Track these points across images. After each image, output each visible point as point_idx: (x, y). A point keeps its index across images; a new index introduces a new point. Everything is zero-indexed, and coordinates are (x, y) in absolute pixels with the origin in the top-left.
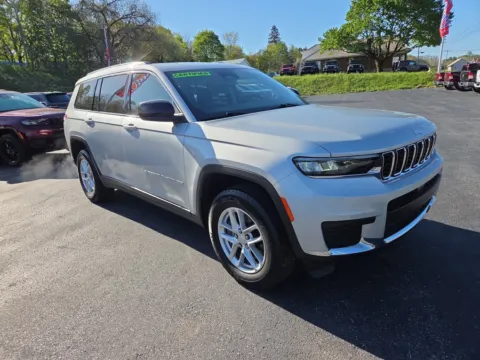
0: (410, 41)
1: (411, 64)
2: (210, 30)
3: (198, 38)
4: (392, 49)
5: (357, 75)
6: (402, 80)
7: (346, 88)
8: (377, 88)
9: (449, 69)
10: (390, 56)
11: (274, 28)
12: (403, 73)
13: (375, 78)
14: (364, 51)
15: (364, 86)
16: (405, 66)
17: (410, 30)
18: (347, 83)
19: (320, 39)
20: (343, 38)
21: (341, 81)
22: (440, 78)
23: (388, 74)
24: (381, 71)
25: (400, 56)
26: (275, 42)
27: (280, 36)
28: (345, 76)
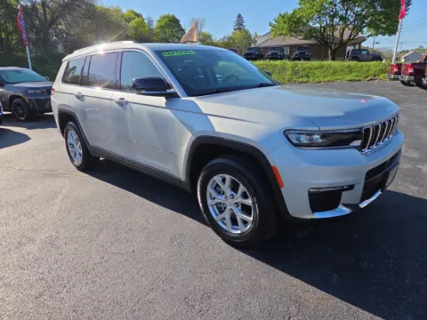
0: (365, 29)
1: (364, 52)
2: (171, 14)
3: (160, 21)
4: (346, 37)
5: (302, 64)
6: (351, 70)
7: (287, 77)
8: (321, 79)
9: (403, 60)
10: (343, 44)
11: (239, 16)
12: (353, 63)
13: (321, 67)
14: (316, 38)
15: (307, 76)
16: (358, 56)
17: (365, 17)
18: (289, 72)
19: (270, 24)
20: (294, 23)
21: (284, 69)
22: (396, 70)
23: (336, 64)
24: (333, 59)
25: (354, 45)
26: (240, 29)
27: (244, 24)
28: (289, 63)
